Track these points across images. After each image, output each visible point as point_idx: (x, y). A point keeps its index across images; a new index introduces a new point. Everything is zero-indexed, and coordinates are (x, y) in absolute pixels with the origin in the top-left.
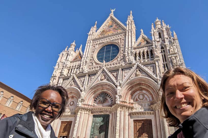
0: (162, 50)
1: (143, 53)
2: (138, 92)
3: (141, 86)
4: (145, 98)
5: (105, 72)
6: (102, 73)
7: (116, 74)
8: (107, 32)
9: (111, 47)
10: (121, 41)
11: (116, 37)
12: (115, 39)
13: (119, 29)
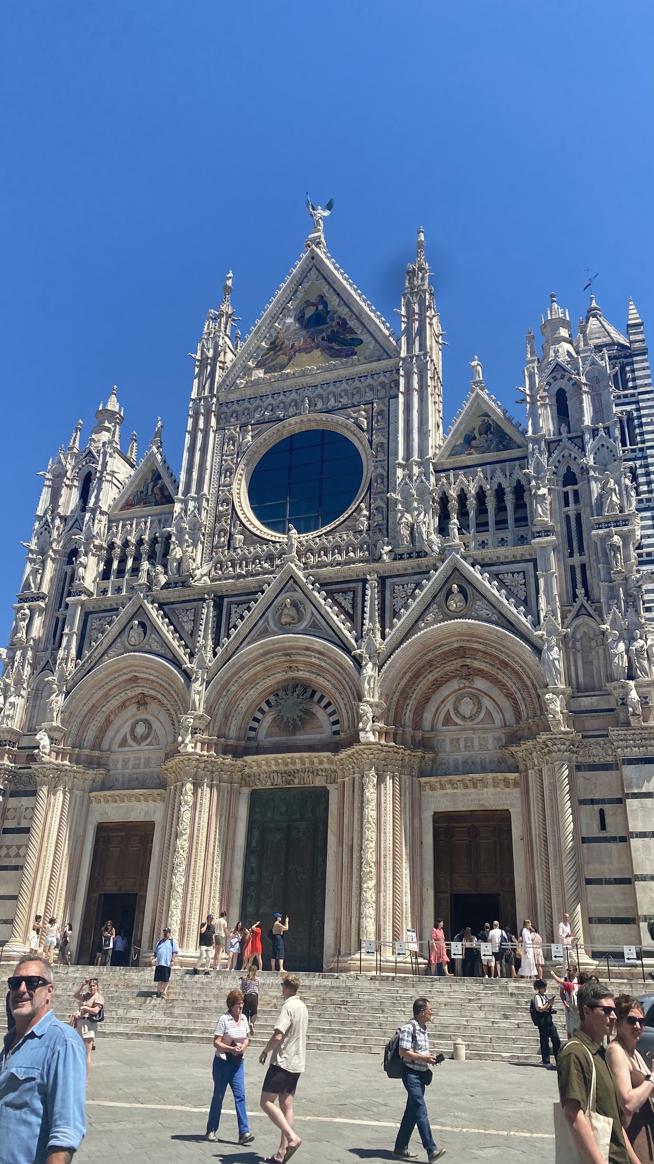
1: (481, 497)
2: (455, 684)
3: (468, 662)
4: (483, 711)
5: (301, 588)
6: (283, 592)
7: (353, 600)
8: (297, 354)
9: (323, 449)
10: (375, 418)
11: (343, 394)
12: (340, 405)
13: (361, 342)
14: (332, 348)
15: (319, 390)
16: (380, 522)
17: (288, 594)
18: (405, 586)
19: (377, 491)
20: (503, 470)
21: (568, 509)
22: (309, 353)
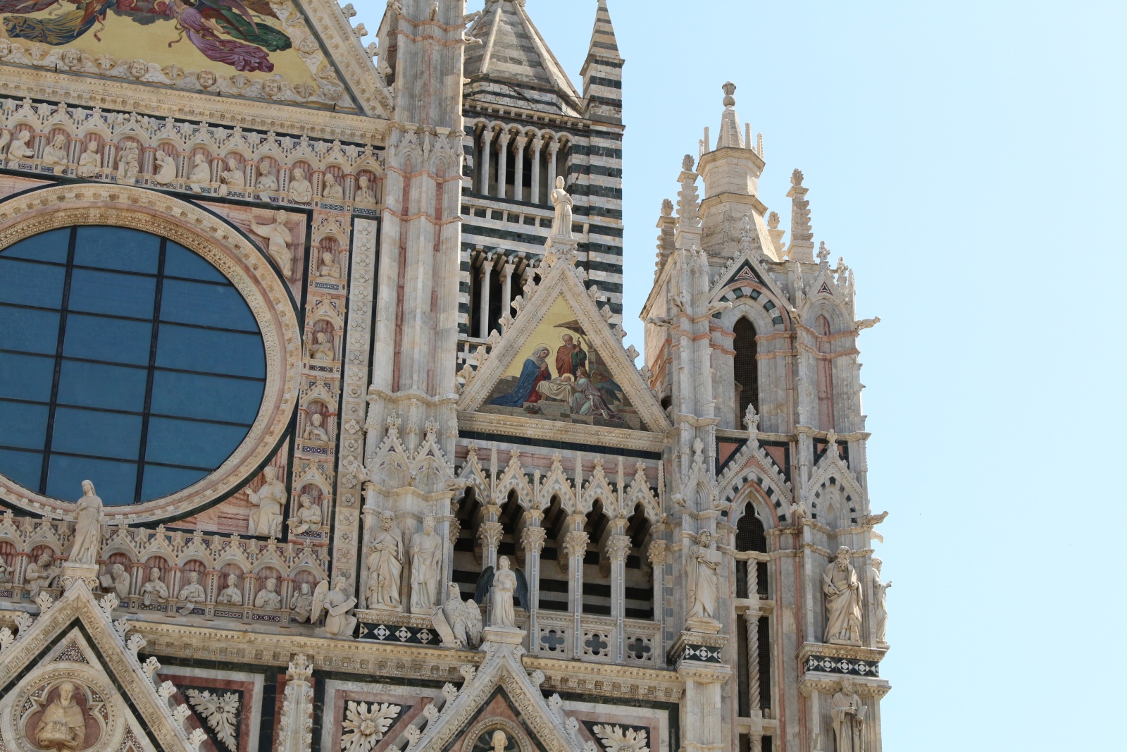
0: (753, 556)
1: (554, 519)
5: (100, 656)
6: (47, 658)
7: (238, 715)
8: (109, 12)
9: (159, 290)
10: (314, 254)
11: (232, 163)
12: (223, 191)
13: (286, 44)
14: (207, 32)
15: (169, 132)
16: (314, 527)
17: (63, 666)
18: (375, 707)
19: (308, 443)
20: (610, 471)
21: (744, 602)
22: (145, 21)
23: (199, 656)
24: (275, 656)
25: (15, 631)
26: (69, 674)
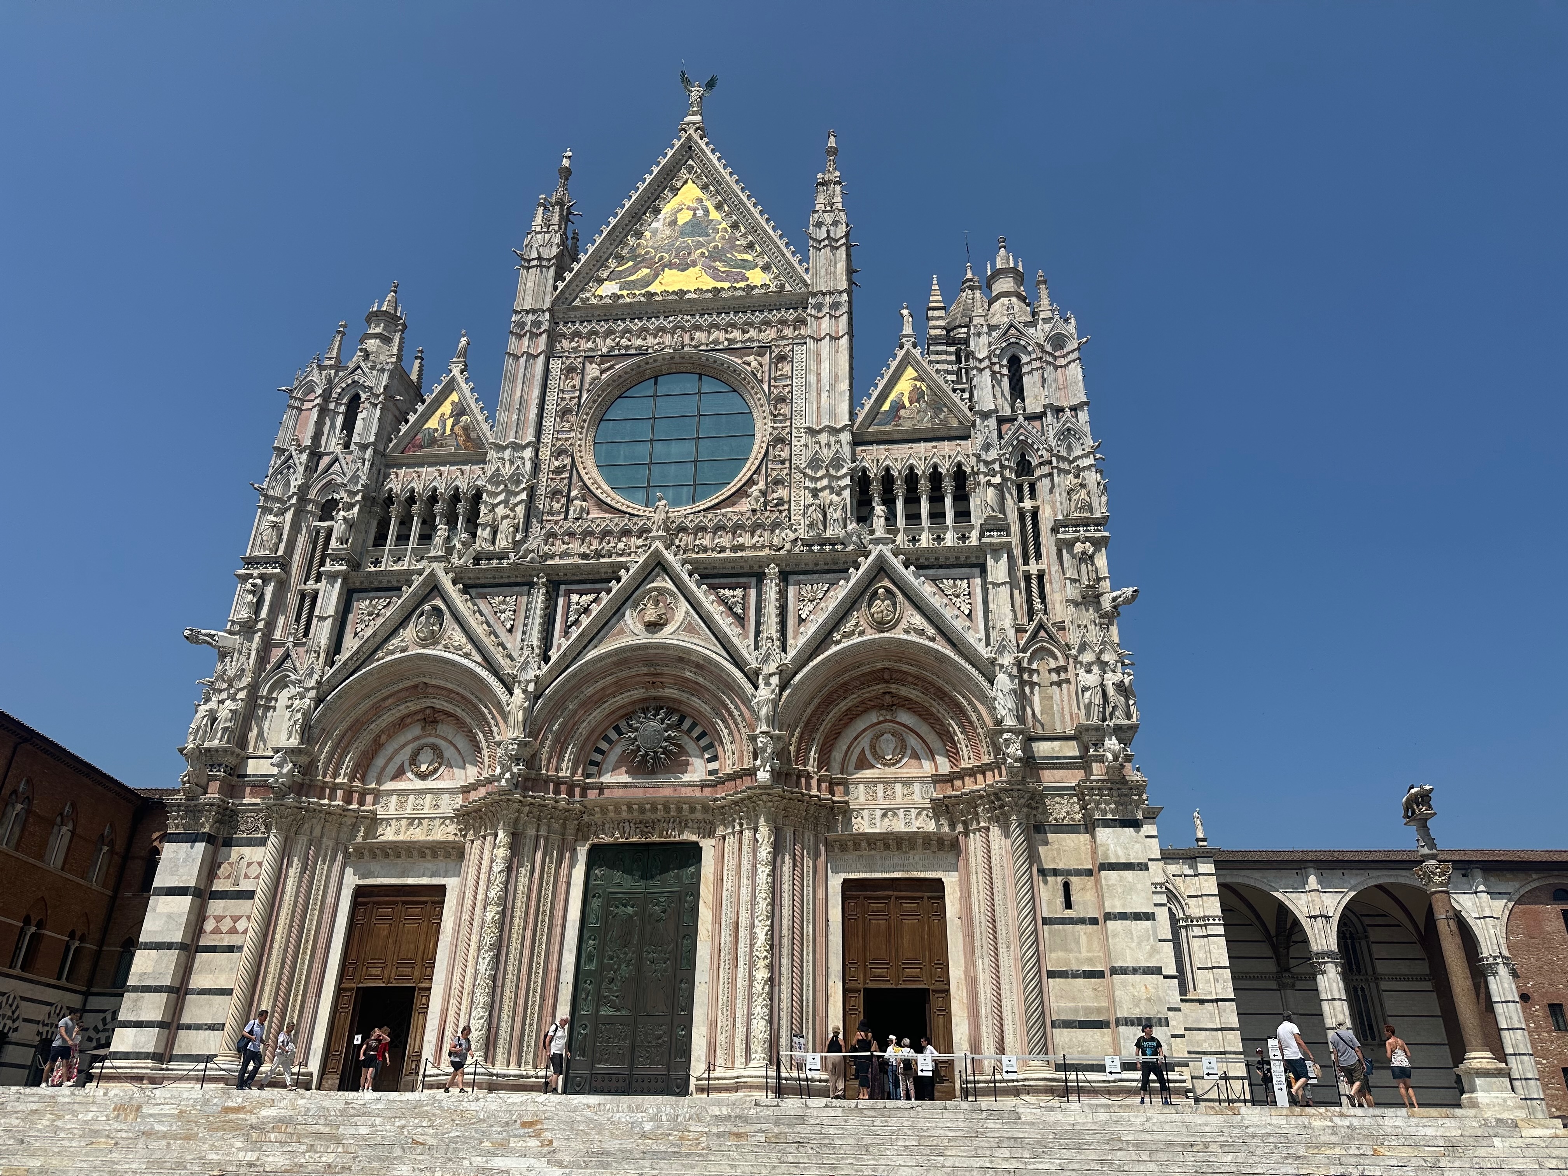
0: (1025, 480)
1: (911, 481)
2: (873, 717)
5: (671, 579)
7: (744, 599)
8: (666, 270)
9: (699, 400)
10: (773, 366)
11: (730, 329)
13: (755, 266)
14: (715, 269)
16: (780, 501)
17: (654, 585)
18: (815, 586)
19: (775, 460)
20: (941, 450)
21: (1021, 505)
22: (683, 270)
23: (721, 572)
24: (760, 567)
25: (628, 571)
26: (657, 589)
